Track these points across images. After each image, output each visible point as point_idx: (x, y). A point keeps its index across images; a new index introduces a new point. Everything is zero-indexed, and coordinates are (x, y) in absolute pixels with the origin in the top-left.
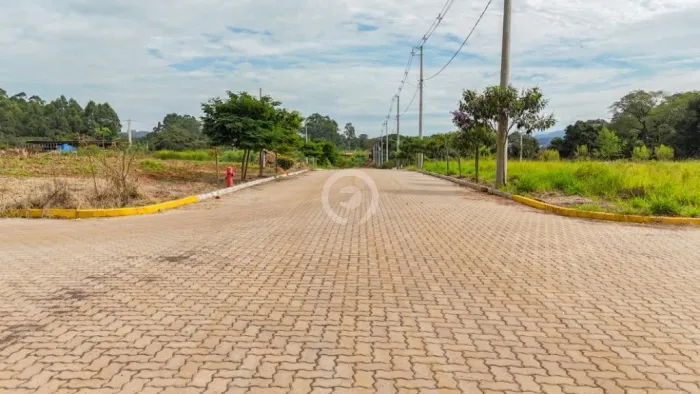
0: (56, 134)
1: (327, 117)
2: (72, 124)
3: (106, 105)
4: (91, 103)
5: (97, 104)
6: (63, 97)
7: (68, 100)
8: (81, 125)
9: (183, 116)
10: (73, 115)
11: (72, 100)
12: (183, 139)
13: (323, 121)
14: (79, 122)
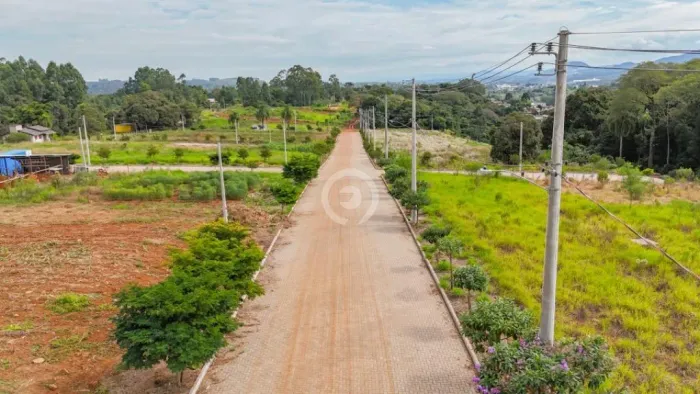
0: (16, 100)
1: (309, 69)
2: (32, 88)
3: (69, 65)
4: (52, 64)
5: (58, 65)
6: (21, 58)
7: (27, 60)
8: (43, 89)
9: (155, 69)
10: (34, 78)
11: (31, 61)
12: (154, 103)
13: (306, 73)
14: (40, 87)
